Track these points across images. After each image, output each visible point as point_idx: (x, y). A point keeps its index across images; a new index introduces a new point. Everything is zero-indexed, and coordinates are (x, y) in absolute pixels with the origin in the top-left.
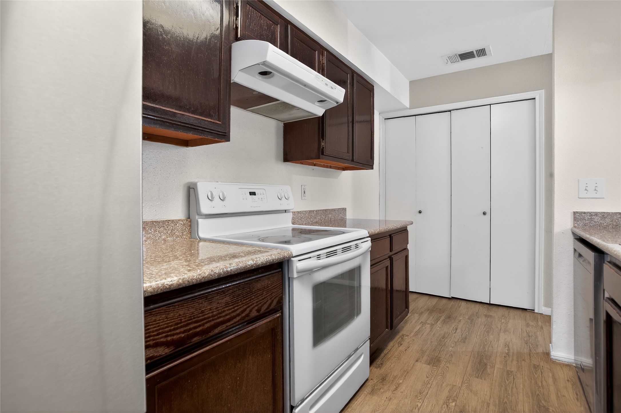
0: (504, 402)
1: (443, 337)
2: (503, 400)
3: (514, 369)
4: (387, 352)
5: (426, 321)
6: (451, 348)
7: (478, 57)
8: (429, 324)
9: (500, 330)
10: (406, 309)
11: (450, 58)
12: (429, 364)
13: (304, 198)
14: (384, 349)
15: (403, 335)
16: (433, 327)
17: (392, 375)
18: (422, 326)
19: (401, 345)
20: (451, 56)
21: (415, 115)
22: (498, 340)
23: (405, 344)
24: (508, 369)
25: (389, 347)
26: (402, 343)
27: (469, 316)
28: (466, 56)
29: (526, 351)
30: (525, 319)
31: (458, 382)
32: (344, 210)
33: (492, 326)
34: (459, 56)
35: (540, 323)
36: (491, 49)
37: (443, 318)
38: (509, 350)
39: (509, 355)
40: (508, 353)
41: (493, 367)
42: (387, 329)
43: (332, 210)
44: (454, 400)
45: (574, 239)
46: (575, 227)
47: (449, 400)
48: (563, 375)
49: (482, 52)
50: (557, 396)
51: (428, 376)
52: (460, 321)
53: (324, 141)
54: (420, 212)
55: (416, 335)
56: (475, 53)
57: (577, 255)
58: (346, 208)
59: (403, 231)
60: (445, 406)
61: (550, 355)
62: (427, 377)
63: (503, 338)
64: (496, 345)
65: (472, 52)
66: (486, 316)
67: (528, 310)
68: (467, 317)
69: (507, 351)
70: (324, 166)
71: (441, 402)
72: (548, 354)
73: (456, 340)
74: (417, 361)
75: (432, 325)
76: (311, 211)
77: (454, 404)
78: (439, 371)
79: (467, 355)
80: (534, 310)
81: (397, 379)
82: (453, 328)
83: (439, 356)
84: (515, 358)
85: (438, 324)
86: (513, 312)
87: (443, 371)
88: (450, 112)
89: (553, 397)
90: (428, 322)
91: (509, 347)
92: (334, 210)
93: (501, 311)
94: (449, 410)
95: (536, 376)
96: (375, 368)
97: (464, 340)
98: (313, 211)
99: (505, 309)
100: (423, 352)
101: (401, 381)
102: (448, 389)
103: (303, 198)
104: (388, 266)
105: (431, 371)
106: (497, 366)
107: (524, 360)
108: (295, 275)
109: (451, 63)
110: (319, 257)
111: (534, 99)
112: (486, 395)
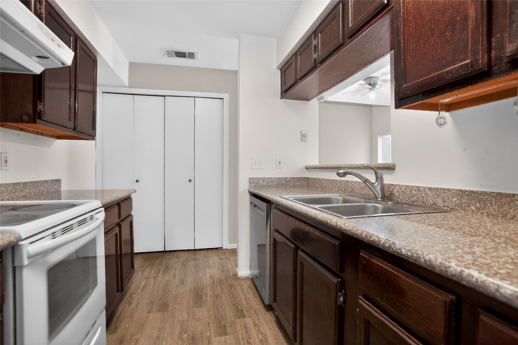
0: (218, 317)
1: (167, 285)
2: (217, 317)
3: (219, 292)
4: (119, 315)
5: (149, 275)
6: (174, 292)
7: (189, 58)
8: (152, 277)
9: (205, 267)
10: (132, 270)
11: (168, 52)
12: (160, 312)
13: (6, 168)
14: (116, 312)
15: (131, 294)
16: (156, 279)
17: (129, 334)
18: (147, 281)
19: (131, 303)
20: (169, 51)
21: (134, 94)
22: (205, 275)
23: (135, 301)
24: (216, 293)
25: (120, 310)
26: (132, 301)
27: (182, 262)
28: (180, 55)
29: (223, 277)
30: (219, 255)
31: (185, 317)
32: (58, 181)
33: (199, 266)
34: (175, 52)
35: (227, 256)
36: (198, 55)
37: (162, 269)
38: (213, 280)
39: (214, 283)
40: (214, 282)
41: (206, 296)
42: (118, 293)
43: (44, 181)
44: (185, 333)
45: (251, 196)
46: (250, 188)
47: (181, 334)
48: (246, 285)
49: (191, 56)
50: (246, 300)
51: (161, 321)
52: (176, 269)
53: (42, 104)
54: (137, 181)
55: (143, 291)
56: (187, 54)
57: (253, 206)
58: (61, 179)
59: (128, 199)
60: (180, 340)
61: (238, 274)
62: (161, 323)
63: (208, 272)
64: (205, 279)
65: (185, 53)
66: (194, 259)
67: (219, 248)
68: (181, 264)
69: (212, 281)
70: (33, 132)
71: (176, 338)
72: (236, 275)
73: (177, 284)
74: (149, 312)
75: (155, 278)
76: (17, 183)
77: (186, 335)
78: (169, 314)
79: (187, 293)
80: (222, 248)
81: (134, 336)
82: (172, 275)
83: (166, 302)
84: (218, 284)
85: (159, 276)
86: (210, 252)
87: (172, 313)
88: (164, 97)
89: (243, 301)
90: (151, 276)
91: (213, 278)
92: (46, 182)
93: (203, 253)
94: (183, 342)
95: (232, 291)
96: (110, 334)
97: (182, 282)
98: (19, 183)
99: (205, 251)
100: (152, 303)
101: (139, 336)
102: (180, 325)
103: (4, 168)
104: (117, 233)
105: (162, 316)
106: (209, 294)
107: (223, 284)
108: (26, 262)
109: (168, 57)
110: (54, 235)
111: (223, 99)
112: (206, 318)
